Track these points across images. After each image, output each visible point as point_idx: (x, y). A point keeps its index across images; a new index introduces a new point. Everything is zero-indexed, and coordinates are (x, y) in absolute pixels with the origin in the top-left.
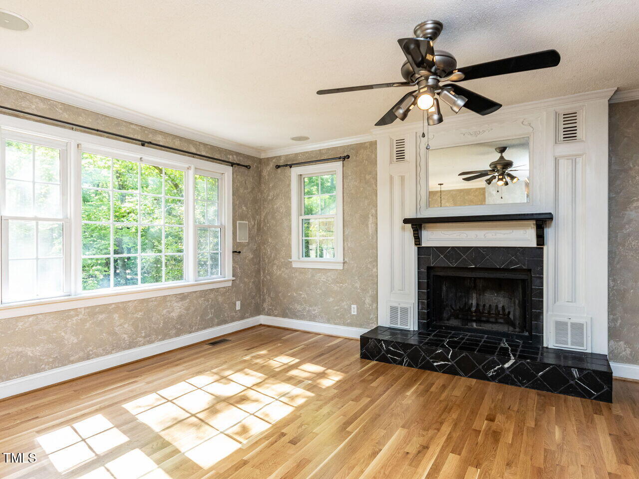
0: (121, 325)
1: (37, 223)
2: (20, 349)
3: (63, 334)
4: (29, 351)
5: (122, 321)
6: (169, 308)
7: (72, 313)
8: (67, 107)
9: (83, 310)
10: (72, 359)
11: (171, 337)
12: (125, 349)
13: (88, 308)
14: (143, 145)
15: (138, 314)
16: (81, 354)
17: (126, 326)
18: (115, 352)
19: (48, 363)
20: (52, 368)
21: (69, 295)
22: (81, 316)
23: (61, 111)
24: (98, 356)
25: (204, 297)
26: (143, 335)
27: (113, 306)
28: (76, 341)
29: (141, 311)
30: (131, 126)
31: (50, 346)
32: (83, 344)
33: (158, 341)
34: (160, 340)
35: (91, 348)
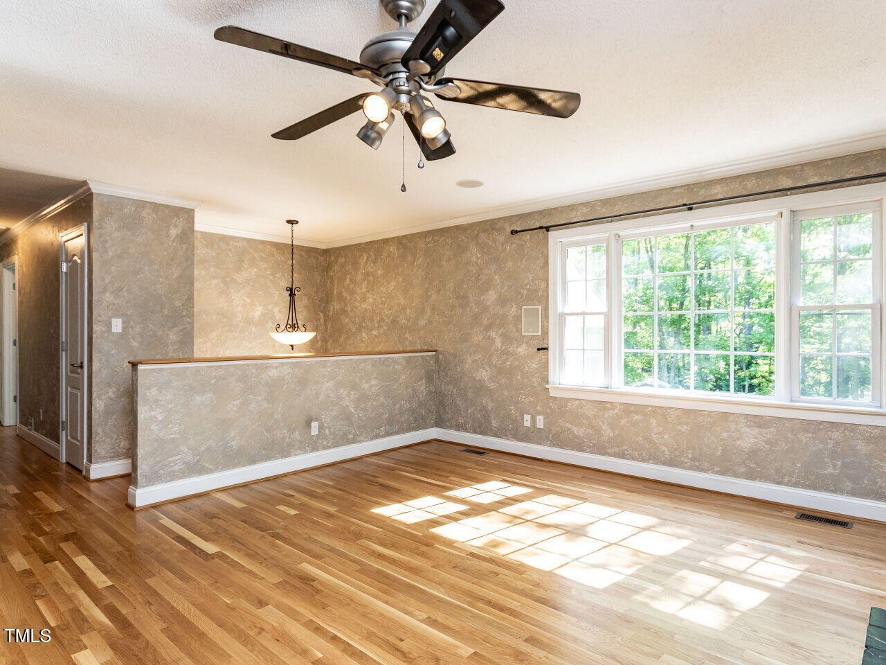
0: (659, 434)
1: (584, 317)
2: (570, 426)
3: (601, 423)
4: (575, 430)
5: (661, 429)
6: (733, 432)
7: (608, 405)
8: (606, 202)
9: (618, 405)
10: (608, 451)
11: (736, 476)
12: (664, 464)
13: (623, 404)
14: (690, 209)
15: (682, 427)
16: (617, 450)
17: (666, 436)
18: (652, 462)
19: (589, 447)
20: (592, 453)
21: (608, 388)
22: (616, 411)
23: (599, 209)
24: (633, 459)
25: (813, 433)
26: (690, 456)
27: (650, 409)
28: (611, 434)
29: (687, 424)
30: (674, 191)
31: (590, 431)
32: (618, 440)
33: (712, 473)
34: (716, 473)
35: (626, 448)
